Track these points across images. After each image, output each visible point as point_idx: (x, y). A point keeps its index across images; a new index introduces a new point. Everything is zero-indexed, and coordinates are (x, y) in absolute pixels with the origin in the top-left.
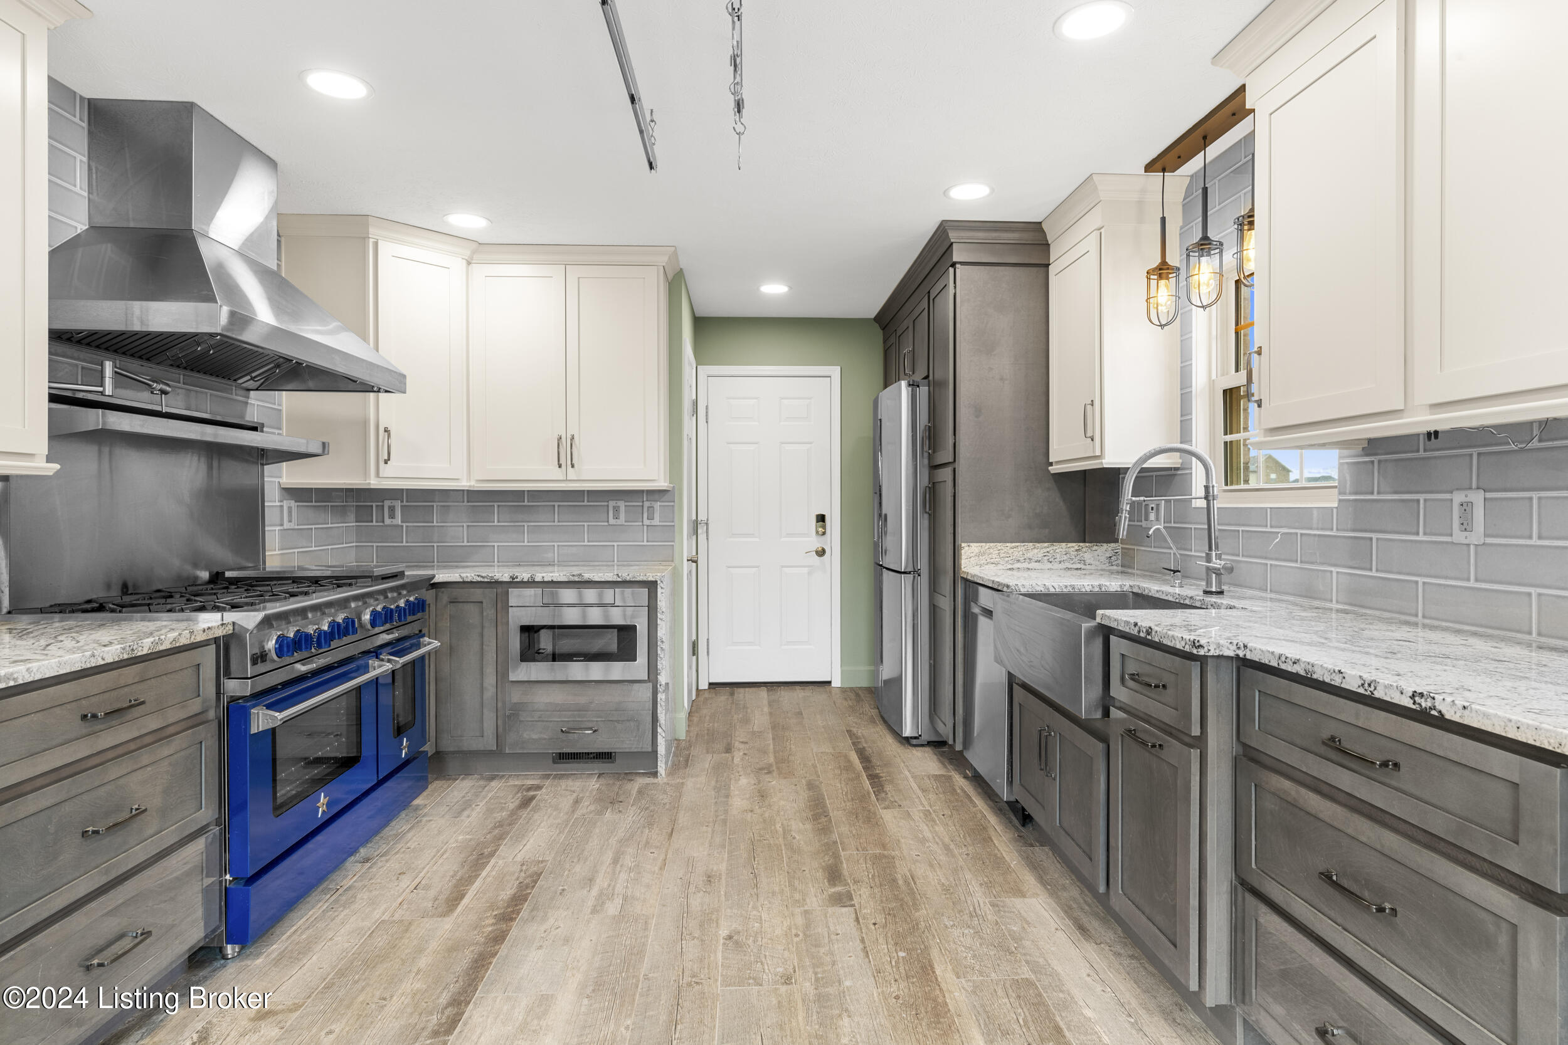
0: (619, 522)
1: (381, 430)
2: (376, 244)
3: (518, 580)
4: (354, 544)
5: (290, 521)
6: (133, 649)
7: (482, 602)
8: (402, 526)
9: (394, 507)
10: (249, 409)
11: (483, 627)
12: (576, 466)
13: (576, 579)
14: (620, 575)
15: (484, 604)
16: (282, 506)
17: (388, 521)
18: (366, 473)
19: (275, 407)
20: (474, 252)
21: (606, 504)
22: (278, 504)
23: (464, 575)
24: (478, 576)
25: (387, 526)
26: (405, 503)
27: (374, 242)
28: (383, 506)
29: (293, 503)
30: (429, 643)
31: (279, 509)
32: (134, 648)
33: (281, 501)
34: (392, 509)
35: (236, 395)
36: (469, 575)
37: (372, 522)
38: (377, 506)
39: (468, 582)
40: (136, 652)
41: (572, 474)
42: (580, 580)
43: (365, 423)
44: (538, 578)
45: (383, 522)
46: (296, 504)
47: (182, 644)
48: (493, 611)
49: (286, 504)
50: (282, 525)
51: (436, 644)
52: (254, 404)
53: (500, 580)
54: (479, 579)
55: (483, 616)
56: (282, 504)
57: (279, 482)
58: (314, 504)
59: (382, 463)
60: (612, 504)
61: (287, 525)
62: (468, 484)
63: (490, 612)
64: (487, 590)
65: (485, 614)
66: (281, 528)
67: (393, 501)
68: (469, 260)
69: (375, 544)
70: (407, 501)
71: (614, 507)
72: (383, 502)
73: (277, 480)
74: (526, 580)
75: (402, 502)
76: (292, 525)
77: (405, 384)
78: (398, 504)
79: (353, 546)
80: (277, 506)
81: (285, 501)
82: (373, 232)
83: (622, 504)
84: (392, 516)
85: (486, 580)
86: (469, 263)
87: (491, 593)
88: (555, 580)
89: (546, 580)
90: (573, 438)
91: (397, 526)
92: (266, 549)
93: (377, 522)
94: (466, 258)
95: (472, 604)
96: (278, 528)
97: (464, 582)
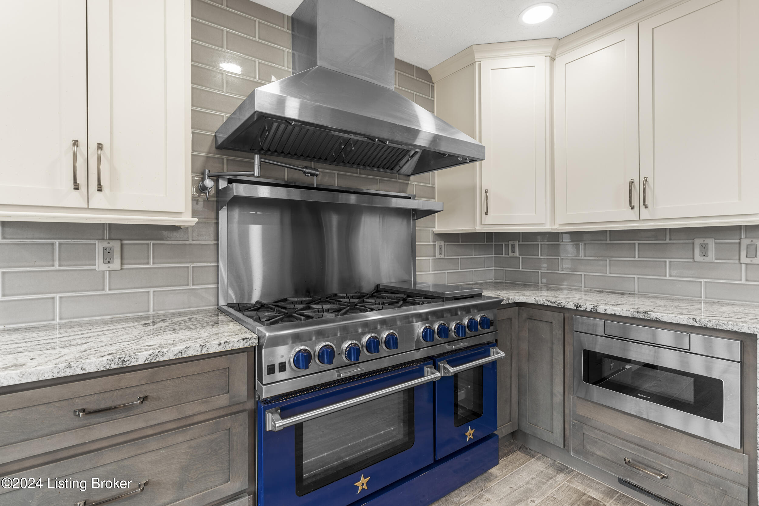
0: (707, 259)
1: (483, 191)
2: (480, 65)
3: (582, 309)
4: (493, 268)
5: (441, 254)
6: (124, 361)
7: (552, 323)
8: (520, 258)
9: (514, 245)
10: (409, 187)
11: (552, 343)
12: (649, 206)
13: (641, 316)
14: (697, 319)
15: (554, 325)
16: (435, 245)
17: (511, 254)
18: (474, 222)
19: (431, 185)
20: (556, 48)
21: (691, 241)
22: (431, 243)
23: (537, 299)
24: (549, 301)
25: (511, 257)
26: (521, 243)
27: (479, 64)
28: (508, 244)
29: (443, 243)
30: (498, 353)
31: (432, 246)
32: (126, 359)
33: (434, 242)
34: (513, 246)
35: (399, 179)
36: (541, 299)
37: (503, 254)
38: (505, 244)
39: (540, 305)
40: (128, 362)
41: (645, 214)
42: (646, 318)
43: (474, 188)
44: (601, 310)
45: (509, 255)
46: (446, 244)
47: (190, 355)
48: (560, 332)
49: (437, 244)
50: (435, 256)
51: (502, 354)
52: (413, 184)
53: (566, 307)
54: (549, 304)
55: (552, 334)
56: (435, 243)
57: (432, 231)
58: (460, 243)
59: (484, 215)
60: (698, 242)
61: (438, 256)
62: (551, 227)
63: (558, 333)
64: (556, 314)
65: (554, 333)
66: (435, 258)
67: (514, 241)
68: (553, 56)
69: (504, 269)
70: (522, 242)
71: (701, 245)
72: (508, 242)
73: (431, 229)
74: (589, 310)
75: (519, 242)
76: (442, 256)
77: (484, 153)
78: (517, 243)
79: (493, 269)
80: (431, 245)
81: (437, 242)
82: (477, 56)
83: (711, 243)
84: (514, 251)
85: (554, 305)
86: (553, 59)
87: (559, 317)
88: (617, 314)
89: (608, 312)
90: (646, 180)
91: (517, 257)
92: (417, 270)
93: (505, 255)
94: (549, 54)
95: (545, 323)
96: (431, 258)
97: (538, 305)
